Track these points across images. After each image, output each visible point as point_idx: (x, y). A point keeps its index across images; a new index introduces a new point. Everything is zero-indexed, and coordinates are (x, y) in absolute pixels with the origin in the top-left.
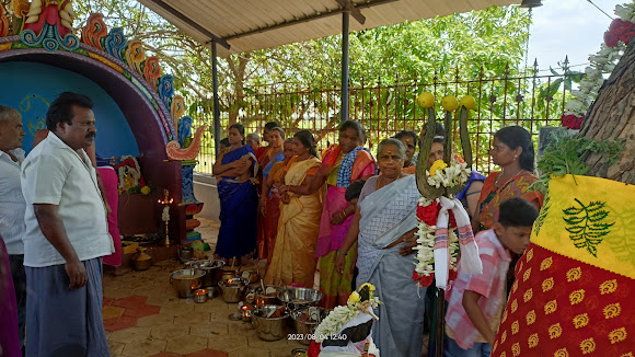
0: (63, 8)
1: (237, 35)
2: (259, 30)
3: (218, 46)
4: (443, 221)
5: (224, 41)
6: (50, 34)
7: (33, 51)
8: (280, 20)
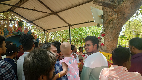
0: (22, 28)
1: (49, 30)
2: (54, 29)
3: (46, 31)
4: (85, 57)
5: (47, 30)
6: (19, 32)
7: (16, 35)
8: (58, 27)
